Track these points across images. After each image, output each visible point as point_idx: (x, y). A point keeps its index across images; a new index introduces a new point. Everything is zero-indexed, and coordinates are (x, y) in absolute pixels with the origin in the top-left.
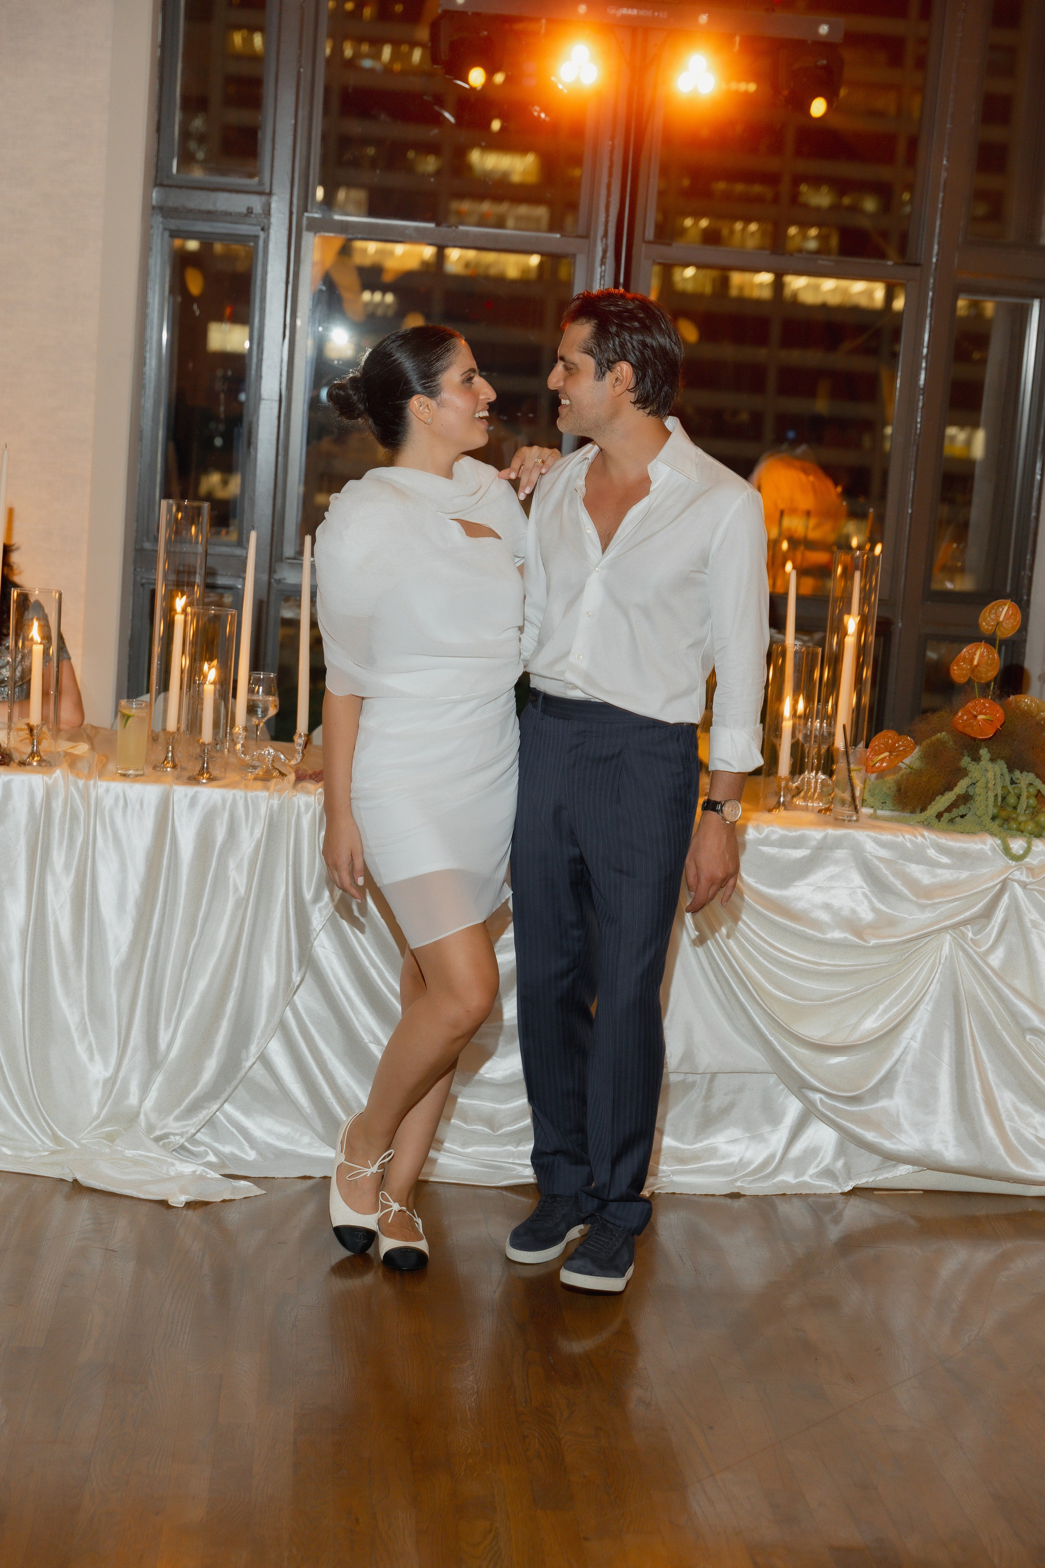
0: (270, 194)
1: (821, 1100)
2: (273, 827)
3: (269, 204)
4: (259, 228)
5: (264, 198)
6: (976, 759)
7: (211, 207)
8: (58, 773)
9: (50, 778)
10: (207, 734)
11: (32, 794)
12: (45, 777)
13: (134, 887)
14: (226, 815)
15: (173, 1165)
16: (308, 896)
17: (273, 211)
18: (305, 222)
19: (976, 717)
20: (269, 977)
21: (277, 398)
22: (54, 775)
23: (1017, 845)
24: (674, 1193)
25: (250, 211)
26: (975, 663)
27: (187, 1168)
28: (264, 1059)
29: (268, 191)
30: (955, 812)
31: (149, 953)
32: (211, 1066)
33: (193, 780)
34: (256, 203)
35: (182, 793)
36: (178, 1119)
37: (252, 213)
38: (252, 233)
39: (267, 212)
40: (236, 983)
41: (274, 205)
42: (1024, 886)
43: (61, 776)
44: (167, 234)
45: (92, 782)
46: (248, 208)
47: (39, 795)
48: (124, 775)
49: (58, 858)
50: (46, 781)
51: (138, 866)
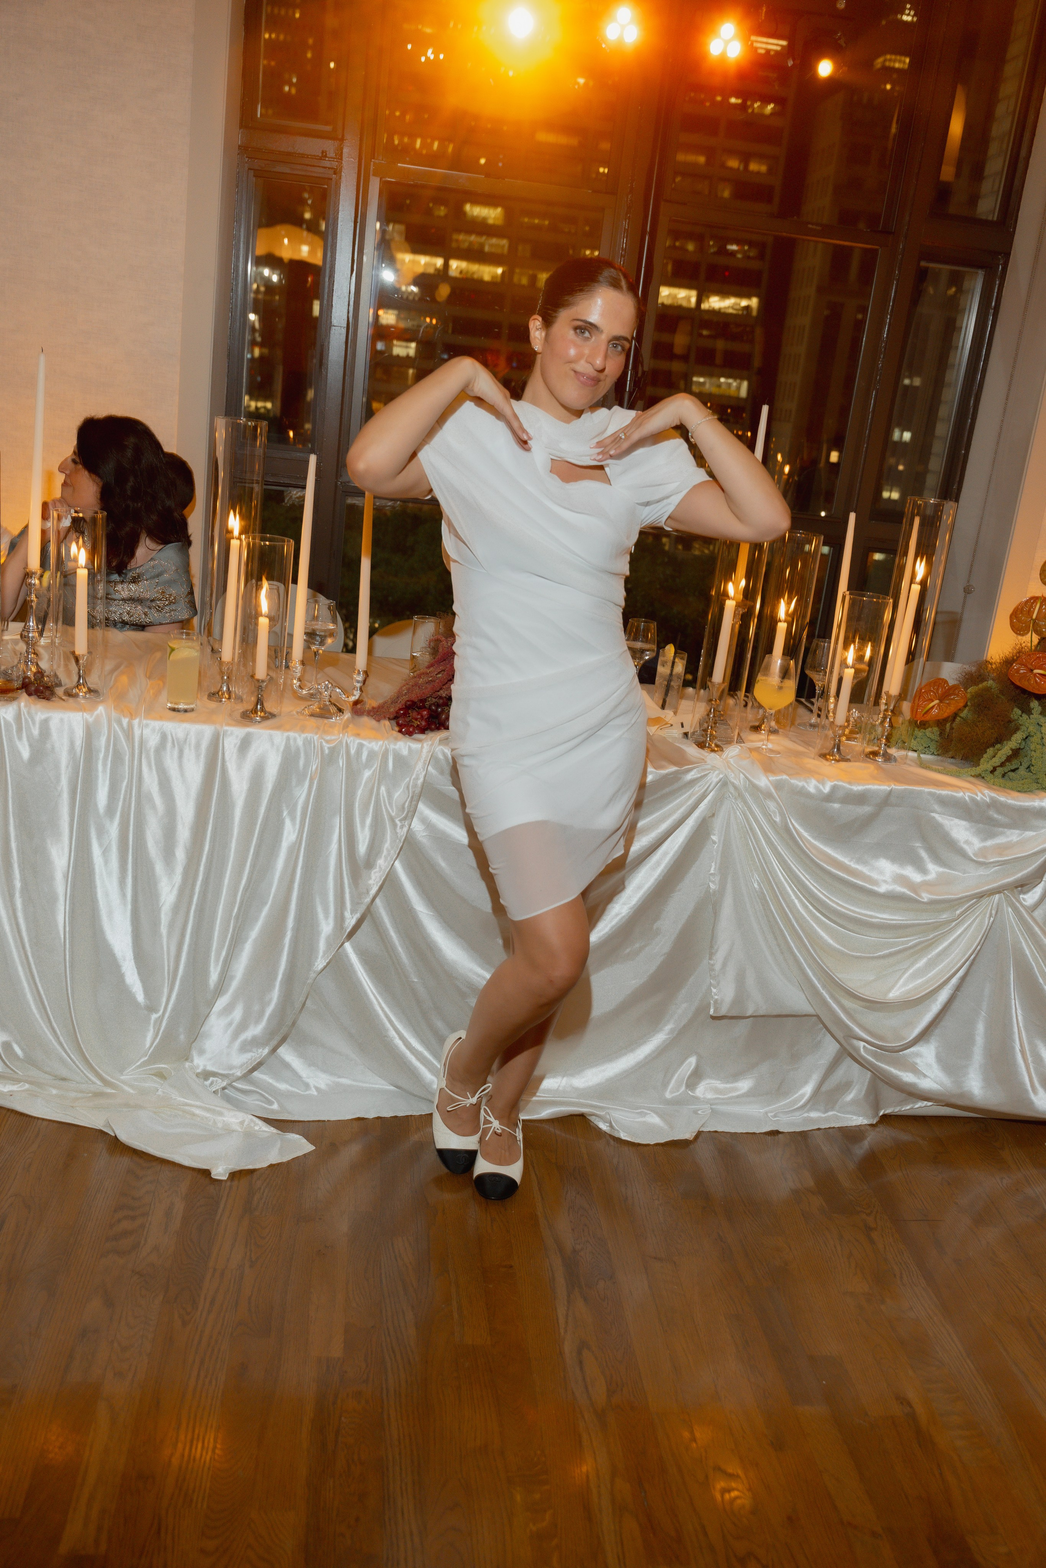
0: (342, 140)
1: (864, 1047)
3: (342, 149)
4: (331, 172)
5: (337, 143)
6: (1028, 711)
7: (290, 149)
8: (101, 709)
9: (91, 716)
10: (261, 671)
11: (72, 732)
12: (85, 714)
13: (183, 830)
15: (221, 1114)
16: (362, 852)
17: (345, 155)
18: (372, 168)
19: (1032, 670)
21: (345, 326)
22: (96, 713)
24: (716, 1132)
25: (324, 155)
26: (1034, 616)
29: (340, 137)
30: (1009, 766)
33: (247, 717)
34: (329, 146)
35: (234, 734)
37: (326, 156)
38: (326, 176)
39: (339, 156)
40: (290, 927)
41: (346, 150)
43: (104, 713)
44: (252, 173)
45: (136, 722)
46: (323, 152)
47: (79, 733)
48: (174, 710)
50: (86, 719)
51: (186, 811)
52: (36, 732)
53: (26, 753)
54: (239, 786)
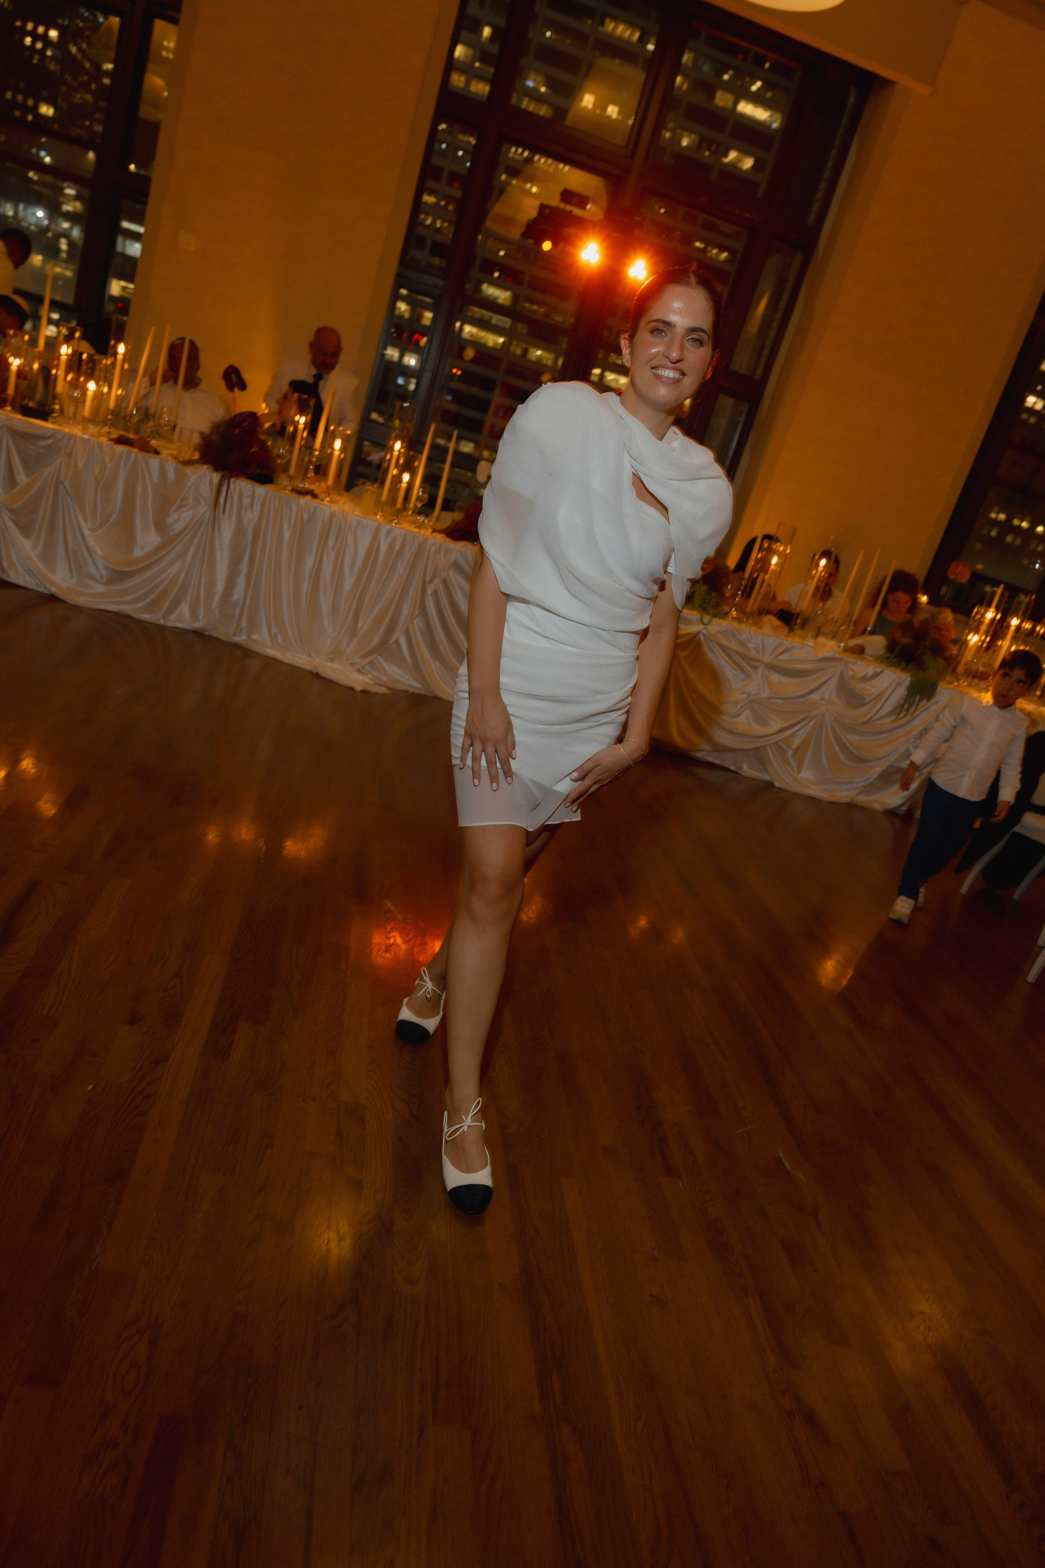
2: (421, 547)
10: (399, 504)
13: (359, 562)
14: (401, 540)
15: (356, 675)
16: (428, 579)
20: (406, 610)
23: (706, 619)
27: (361, 677)
28: (397, 642)
31: (360, 589)
32: (376, 640)
35: (385, 528)
36: (359, 658)
40: (392, 609)
42: (704, 635)
49: (331, 542)
51: (362, 554)
52: (311, 510)
53: (306, 517)
54: (383, 549)
